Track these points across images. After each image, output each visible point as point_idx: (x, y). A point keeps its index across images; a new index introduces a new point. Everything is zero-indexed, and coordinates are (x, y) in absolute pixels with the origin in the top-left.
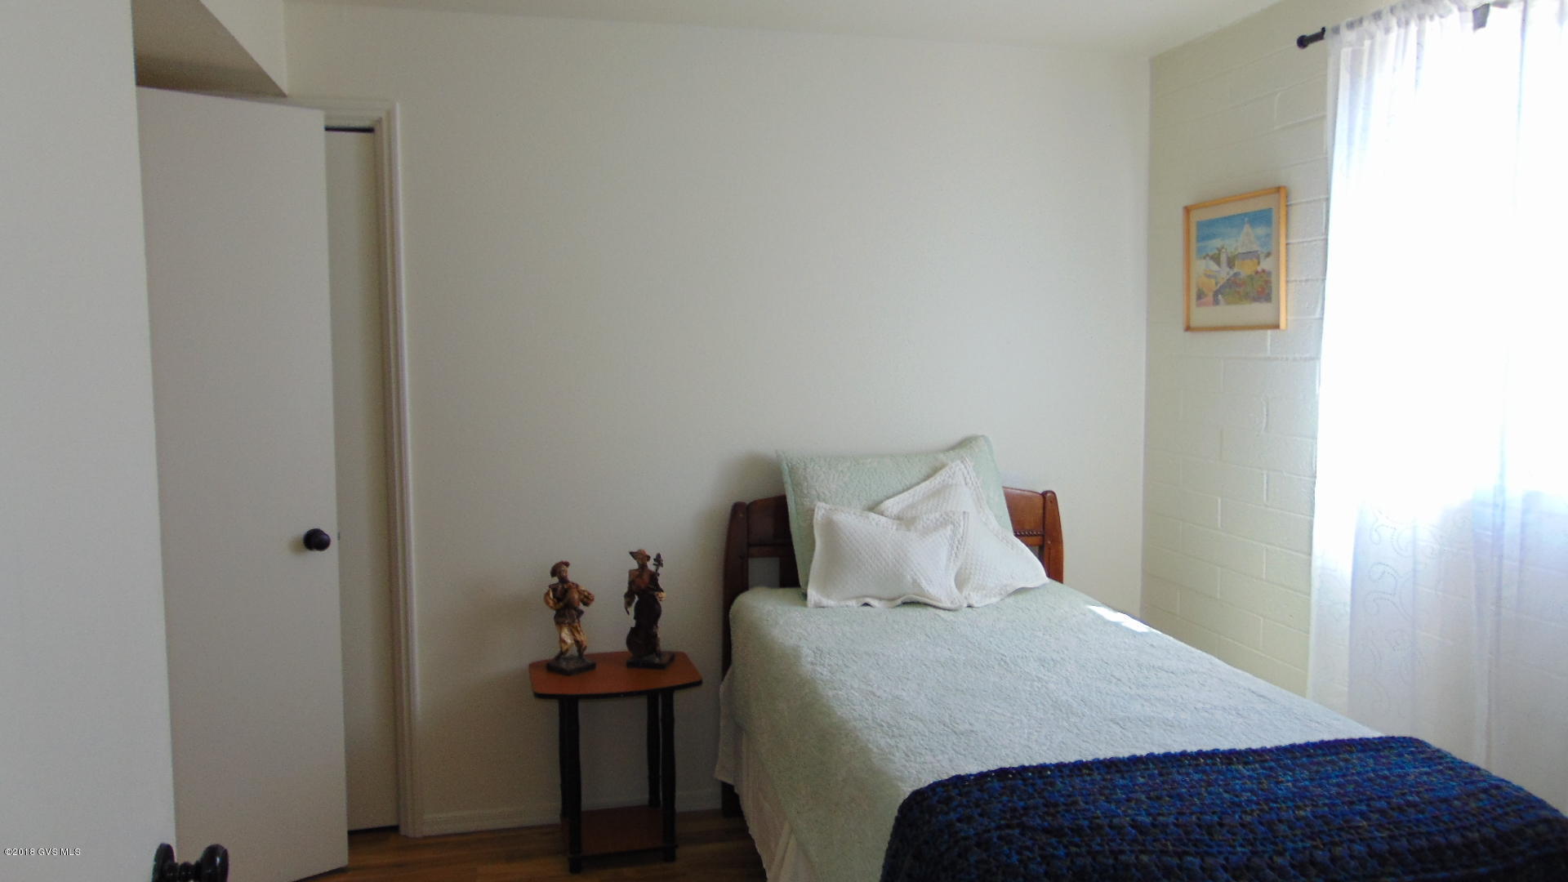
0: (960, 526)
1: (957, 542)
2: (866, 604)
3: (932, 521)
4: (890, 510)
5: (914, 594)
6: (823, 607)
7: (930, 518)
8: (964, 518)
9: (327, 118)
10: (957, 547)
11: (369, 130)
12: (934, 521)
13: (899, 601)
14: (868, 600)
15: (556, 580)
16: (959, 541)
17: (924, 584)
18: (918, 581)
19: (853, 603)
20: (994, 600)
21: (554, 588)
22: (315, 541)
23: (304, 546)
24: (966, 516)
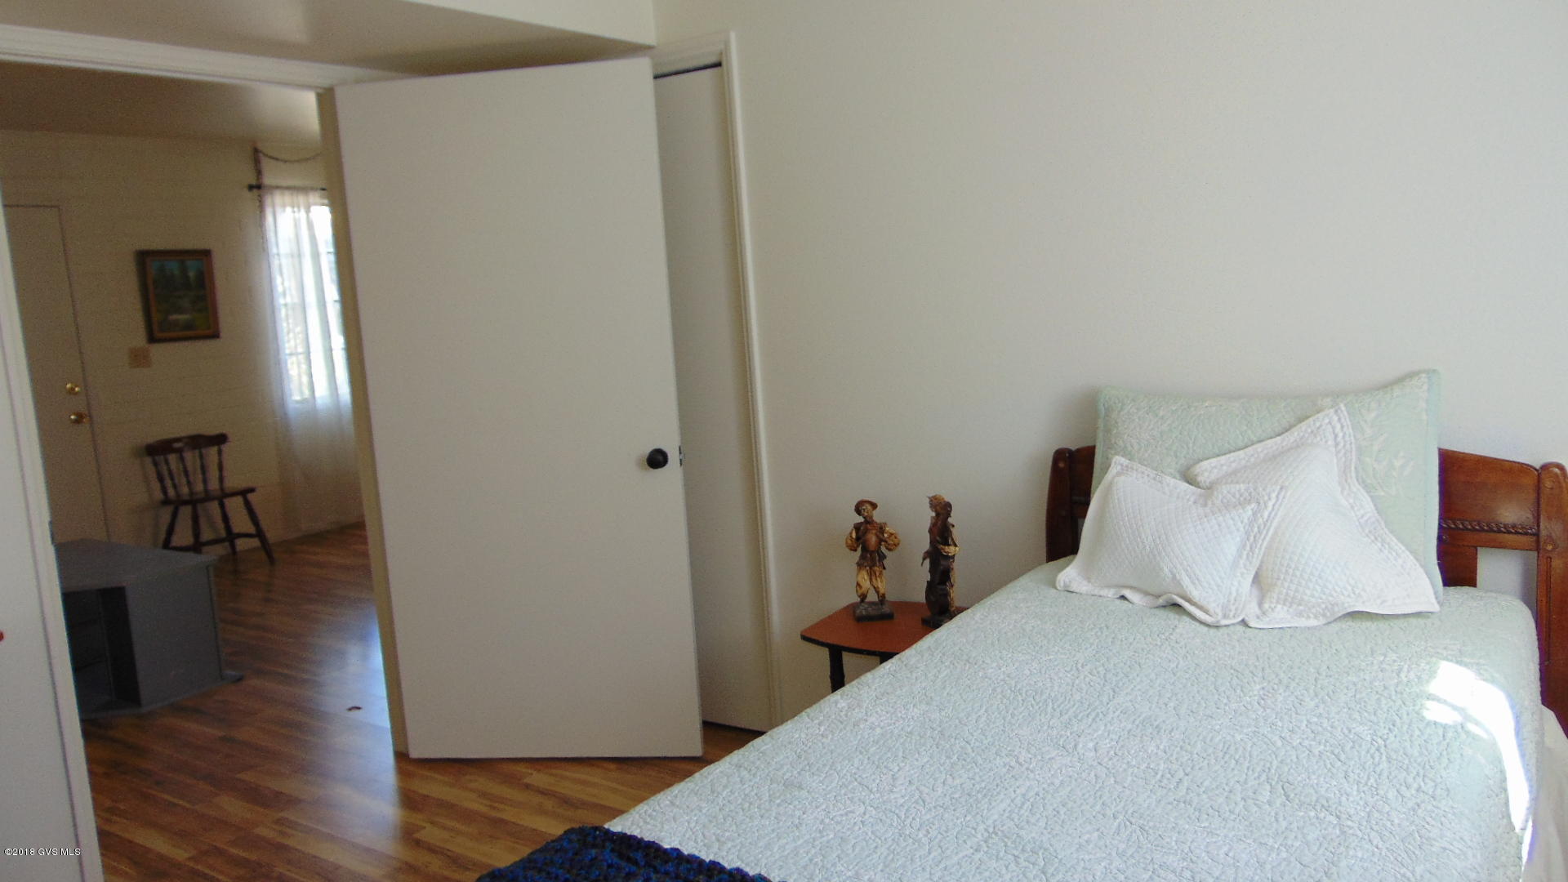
0: (1266, 507)
1: (1256, 529)
2: (1123, 597)
3: (1234, 496)
4: (1206, 474)
5: (1178, 595)
6: (1072, 592)
7: (1233, 490)
8: (1277, 497)
9: (655, 66)
10: (1255, 537)
11: (718, 65)
12: (1237, 496)
13: (1161, 601)
14: (1127, 593)
15: (861, 519)
16: (1259, 528)
17: (1186, 582)
18: (1178, 578)
19: (1110, 593)
20: (1313, 622)
21: (857, 527)
22: (657, 459)
23: (647, 465)
24: (1284, 491)
